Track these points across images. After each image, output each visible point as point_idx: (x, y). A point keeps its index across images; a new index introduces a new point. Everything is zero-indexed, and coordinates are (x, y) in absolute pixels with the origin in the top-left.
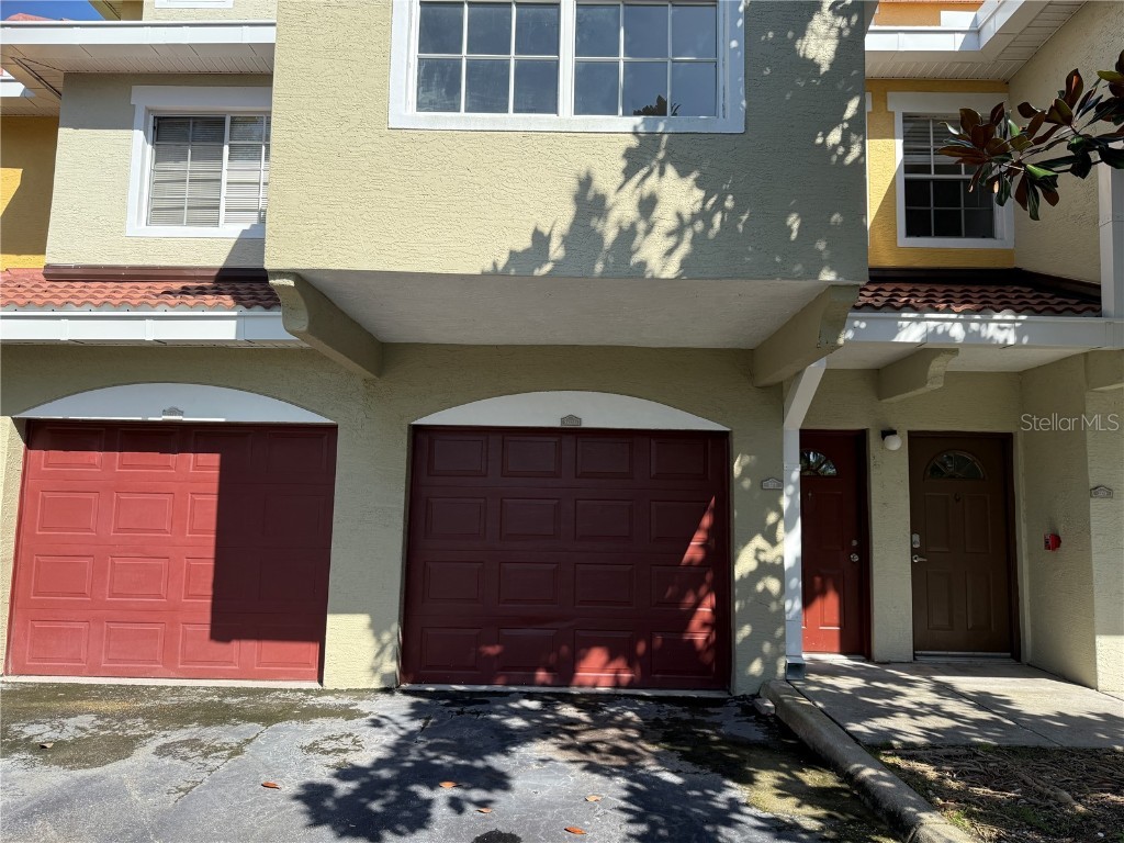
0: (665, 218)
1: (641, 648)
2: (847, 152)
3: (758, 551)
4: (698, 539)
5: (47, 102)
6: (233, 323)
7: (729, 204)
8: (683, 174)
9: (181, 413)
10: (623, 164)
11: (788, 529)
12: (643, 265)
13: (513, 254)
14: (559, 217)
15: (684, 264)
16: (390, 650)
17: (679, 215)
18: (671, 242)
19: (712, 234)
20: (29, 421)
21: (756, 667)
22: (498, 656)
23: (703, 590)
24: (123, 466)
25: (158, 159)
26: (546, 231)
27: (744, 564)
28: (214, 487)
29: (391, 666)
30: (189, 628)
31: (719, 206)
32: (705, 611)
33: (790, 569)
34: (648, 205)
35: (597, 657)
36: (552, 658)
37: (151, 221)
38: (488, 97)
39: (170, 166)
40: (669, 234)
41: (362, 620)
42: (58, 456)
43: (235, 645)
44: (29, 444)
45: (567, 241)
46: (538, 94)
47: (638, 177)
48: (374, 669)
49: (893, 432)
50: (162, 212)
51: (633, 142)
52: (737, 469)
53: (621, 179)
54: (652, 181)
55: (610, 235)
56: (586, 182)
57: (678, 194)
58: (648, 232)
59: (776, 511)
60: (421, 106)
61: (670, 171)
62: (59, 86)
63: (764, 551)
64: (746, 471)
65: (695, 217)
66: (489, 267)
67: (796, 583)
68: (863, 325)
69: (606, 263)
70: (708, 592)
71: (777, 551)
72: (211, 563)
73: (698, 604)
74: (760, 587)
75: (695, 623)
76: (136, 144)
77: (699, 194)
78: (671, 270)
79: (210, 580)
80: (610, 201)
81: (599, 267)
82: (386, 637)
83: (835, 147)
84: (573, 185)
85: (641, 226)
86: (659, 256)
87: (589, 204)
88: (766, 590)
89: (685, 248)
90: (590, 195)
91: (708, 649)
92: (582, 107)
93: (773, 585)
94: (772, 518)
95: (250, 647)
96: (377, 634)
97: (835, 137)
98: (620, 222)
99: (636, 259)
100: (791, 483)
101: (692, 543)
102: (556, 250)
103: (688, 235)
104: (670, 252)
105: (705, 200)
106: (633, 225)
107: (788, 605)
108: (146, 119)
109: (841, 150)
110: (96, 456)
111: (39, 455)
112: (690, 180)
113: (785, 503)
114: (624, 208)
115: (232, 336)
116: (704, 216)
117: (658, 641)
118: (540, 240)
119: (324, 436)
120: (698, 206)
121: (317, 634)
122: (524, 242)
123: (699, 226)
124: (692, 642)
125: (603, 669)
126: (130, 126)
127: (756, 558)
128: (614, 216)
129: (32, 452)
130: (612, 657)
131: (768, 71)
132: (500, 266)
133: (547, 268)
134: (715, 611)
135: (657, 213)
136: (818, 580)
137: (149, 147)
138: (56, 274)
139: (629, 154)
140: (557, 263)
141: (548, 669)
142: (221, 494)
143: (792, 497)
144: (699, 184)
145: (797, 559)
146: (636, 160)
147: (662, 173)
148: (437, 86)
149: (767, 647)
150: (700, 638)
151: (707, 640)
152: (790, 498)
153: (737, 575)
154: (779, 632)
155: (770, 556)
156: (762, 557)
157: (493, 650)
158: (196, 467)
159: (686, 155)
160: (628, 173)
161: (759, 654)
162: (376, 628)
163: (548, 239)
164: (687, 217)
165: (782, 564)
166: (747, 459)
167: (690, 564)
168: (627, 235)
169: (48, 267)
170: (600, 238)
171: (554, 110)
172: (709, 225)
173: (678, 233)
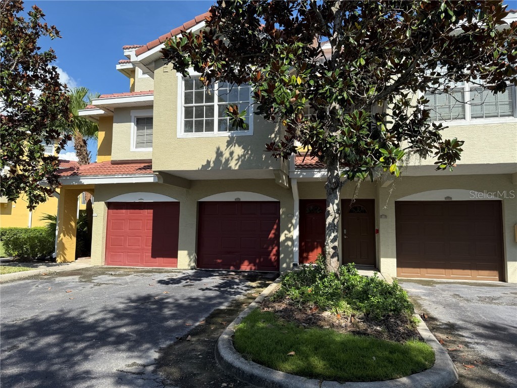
0: (235, 156)
1: (257, 261)
2: (276, 139)
4: (273, 232)
5: (111, 114)
6: (153, 178)
7: (249, 152)
8: (239, 146)
9: (143, 200)
10: (226, 144)
11: (294, 229)
12: (230, 167)
13: (203, 165)
14: (212, 157)
15: (239, 166)
16: (193, 260)
17: (238, 156)
18: (237, 162)
19: (245, 160)
20: (108, 202)
21: (285, 265)
22: (221, 262)
23: (274, 245)
24: (130, 213)
25: (138, 130)
26: (209, 160)
27: (282, 238)
28: (152, 218)
29: (193, 264)
30: (147, 254)
31: (247, 153)
32: (274, 250)
33: (295, 239)
34: (232, 153)
35: (246, 263)
36: (235, 263)
37: (136, 147)
38: (199, 128)
39: (141, 131)
40: (236, 160)
41: (186, 252)
42: (115, 211)
43: (157, 259)
44: (109, 208)
45: (214, 162)
46: (210, 127)
47: (230, 146)
48: (189, 265)
50: (139, 144)
51: (229, 139)
52: (281, 213)
53: (226, 147)
54: (233, 148)
55: (223, 161)
56: (218, 149)
57: (238, 151)
58: (232, 159)
60: (185, 131)
61: (237, 145)
62: (113, 111)
63: (287, 234)
64: (283, 212)
65: (242, 156)
66: (197, 169)
67: (297, 243)
68: (305, 174)
69: (223, 167)
70: (275, 246)
71: (291, 234)
72: (151, 238)
73: (273, 249)
74: (286, 244)
75: (272, 254)
76: (132, 126)
77: (243, 150)
78: (237, 168)
79: (151, 242)
80: (224, 153)
81: (221, 168)
82: (192, 257)
83: (273, 138)
84: (215, 150)
85: (230, 158)
86: (234, 165)
87: (219, 154)
88: (288, 245)
89: (240, 163)
90: (219, 152)
91: (275, 261)
92: (219, 130)
93: (290, 243)
94: (290, 225)
95: (161, 259)
96: (190, 257)
97: (273, 136)
98: (225, 158)
99: (229, 166)
100: (296, 216)
101: (271, 233)
102: (212, 165)
103: (240, 160)
104: (236, 164)
105: (244, 152)
106: (228, 158)
107: (294, 249)
108: (134, 119)
109: (274, 139)
110: (124, 211)
111: (111, 211)
112: (241, 147)
113: (294, 221)
114: (226, 155)
115: (152, 181)
116: (244, 155)
117: (262, 259)
118: (208, 162)
119: (177, 205)
120: (243, 153)
121: (176, 256)
122: (205, 163)
123: (243, 158)
124: (271, 259)
125: (248, 266)
126: (130, 122)
127: (285, 236)
128: (224, 157)
129: (110, 210)
130: (250, 263)
131: (258, 121)
132: (200, 168)
133: (210, 168)
134: (276, 251)
135: (234, 155)
136: (316, 243)
137: (135, 127)
138: (114, 163)
139: (228, 142)
140: (212, 167)
141: (234, 266)
142: (153, 220)
143: (296, 220)
144: (243, 148)
145: (297, 236)
146: (229, 143)
147: (235, 146)
148: (188, 127)
149: (288, 260)
150: (273, 257)
151: (275, 258)
152: (295, 220)
153: (280, 241)
154: (291, 256)
155: (289, 235)
156: (287, 236)
157: (219, 261)
158: (148, 213)
159: (240, 141)
160: (228, 146)
161: (285, 262)
162: (189, 255)
163: (210, 162)
164: (240, 155)
166: (283, 210)
167: (271, 238)
168: (227, 161)
169: (112, 161)
170: (221, 161)
171: (213, 131)
172: (245, 158)
173: (238, 160)
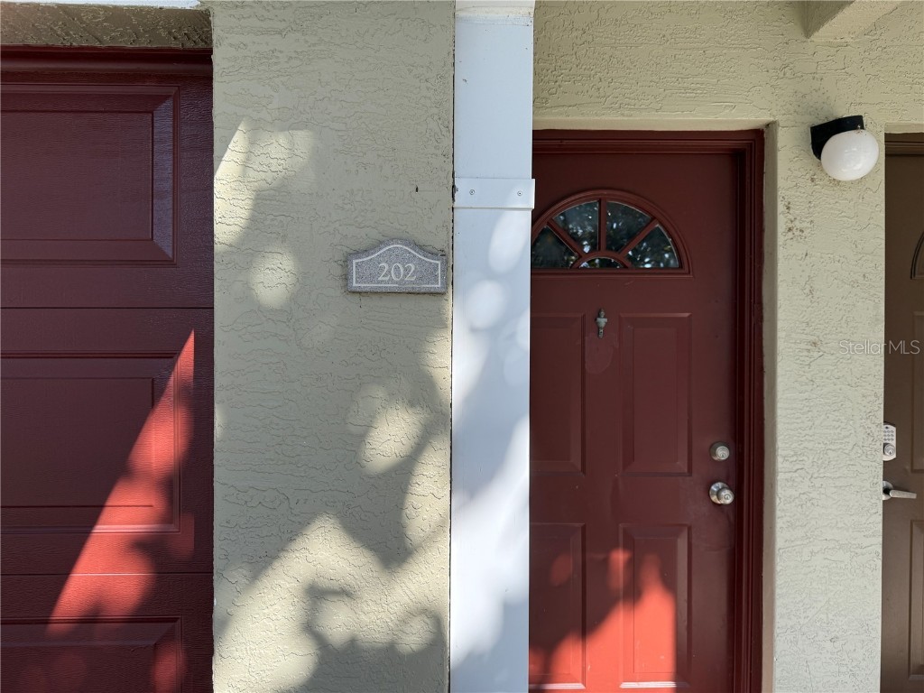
3: (317, 594)
33: (472, 658)
49: (854, 123)
59: (412, 404)
63: (344, 593)
71: (414, 583)
100: (490, 275)
101: (100, 529)
127: (310, 629)
145: (507, 608)
152: (480, 342)
156: (339, 622)
165: (438, 641)
